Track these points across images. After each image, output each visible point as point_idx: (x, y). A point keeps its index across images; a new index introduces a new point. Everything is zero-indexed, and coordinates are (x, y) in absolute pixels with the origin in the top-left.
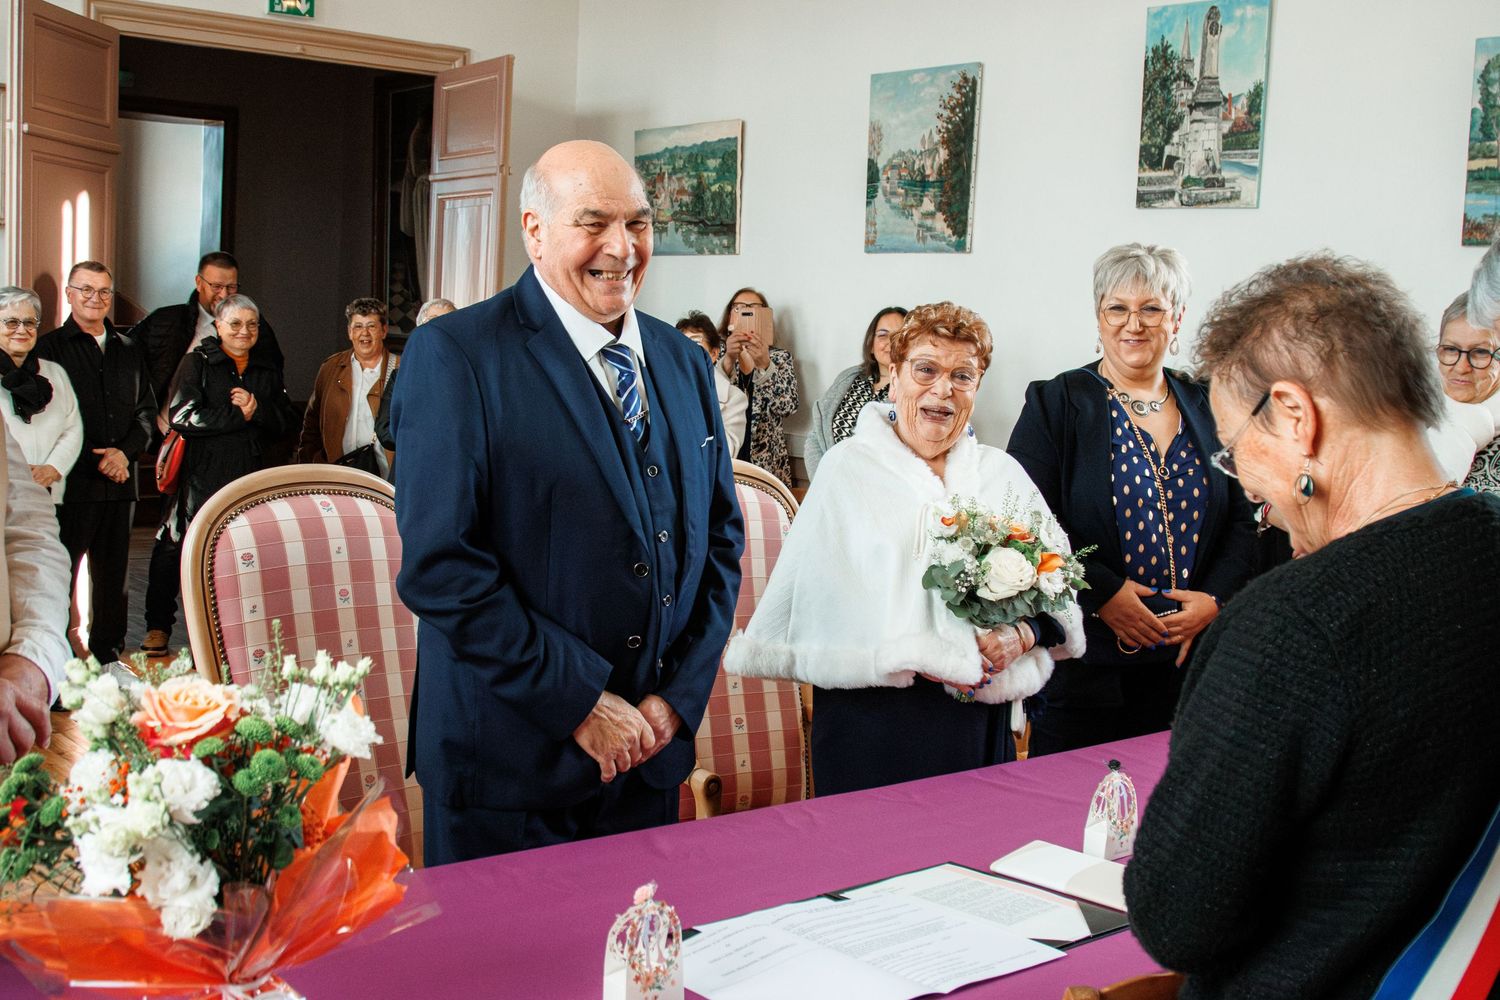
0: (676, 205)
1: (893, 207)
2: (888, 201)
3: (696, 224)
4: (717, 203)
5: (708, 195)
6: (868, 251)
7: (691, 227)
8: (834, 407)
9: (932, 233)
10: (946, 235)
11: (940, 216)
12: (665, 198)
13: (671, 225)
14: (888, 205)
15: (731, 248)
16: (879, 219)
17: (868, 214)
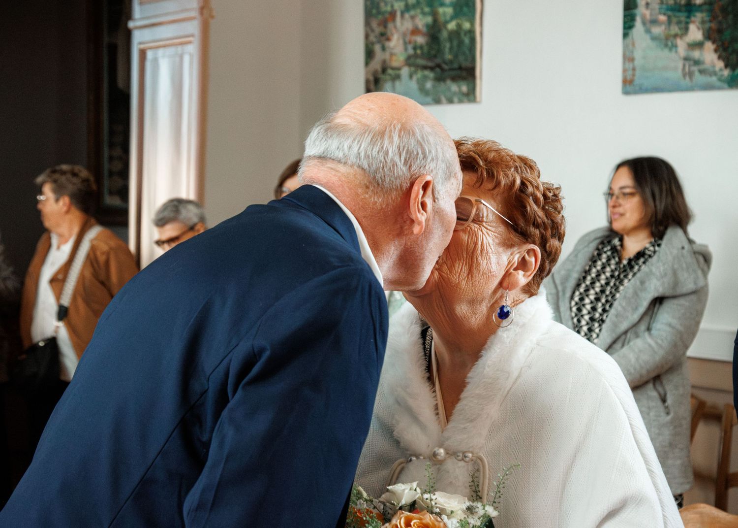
0: (410, 47)
1: (654, 38)
2: (648, 31)
3: (432, 69)
4: (455, 43)
5: (444, 34)
6: (626, 92)
7: (427, 73)
8: (572, 283)
9: (702, 67)
10: (717, 69)
11: (709, 46)
12: (398, 39)
13: (405, 71)
14: (648, 37)
15: (470, 96)
16: (638, 55)
17: (625, 47)
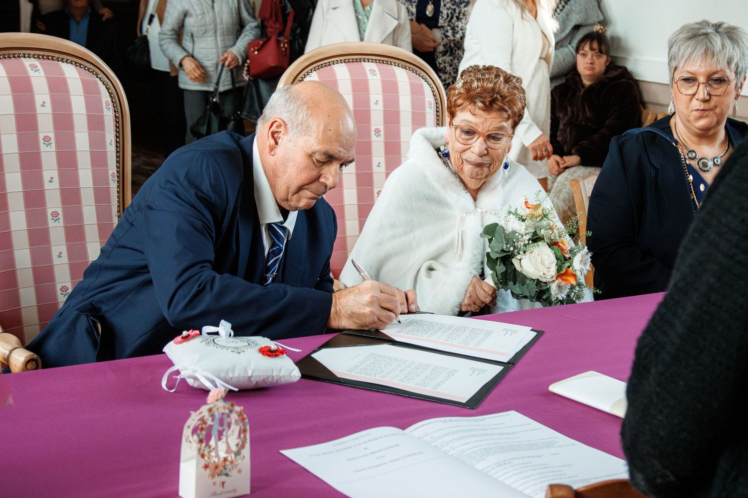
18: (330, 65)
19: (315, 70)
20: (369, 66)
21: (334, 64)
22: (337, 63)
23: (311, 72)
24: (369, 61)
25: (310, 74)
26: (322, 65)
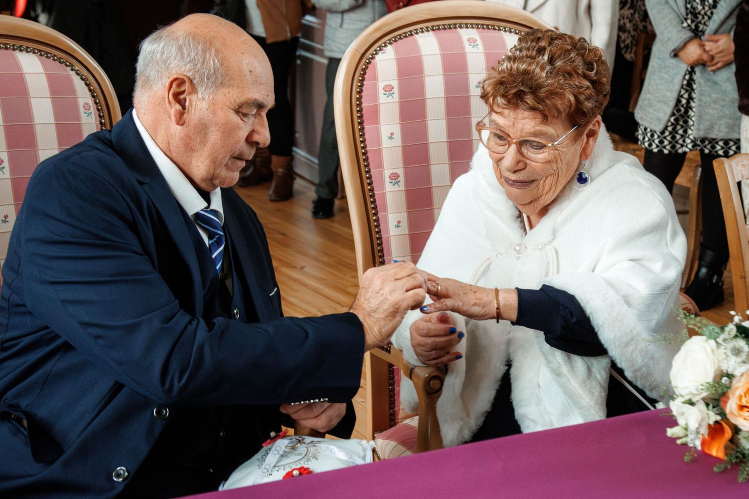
18: (411, 35)
19: (390, 43)
20: (467, 34)
21: (417, 33)
22: (422, 32)
23: (386, 46)
24: (467, 27)
25: (384, 48)
26: (400, 35)
